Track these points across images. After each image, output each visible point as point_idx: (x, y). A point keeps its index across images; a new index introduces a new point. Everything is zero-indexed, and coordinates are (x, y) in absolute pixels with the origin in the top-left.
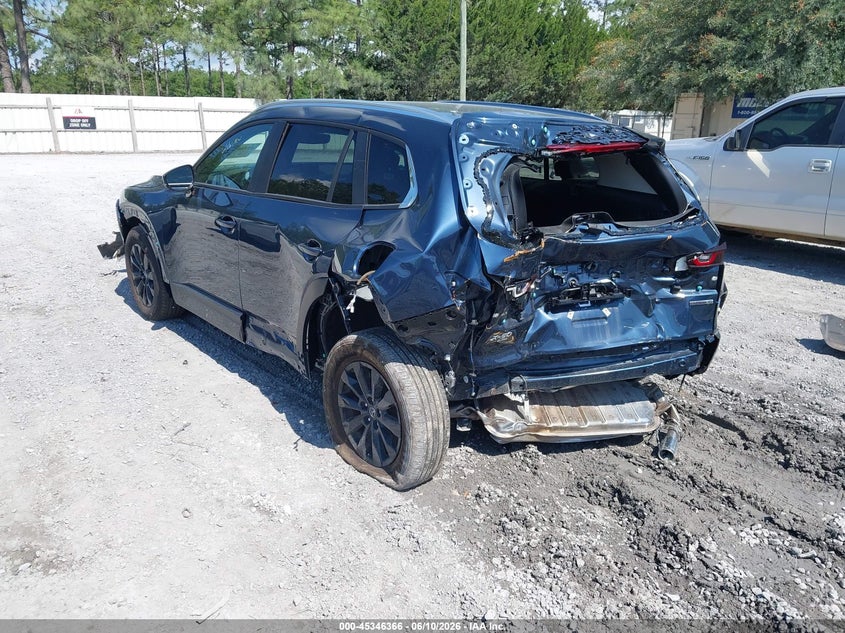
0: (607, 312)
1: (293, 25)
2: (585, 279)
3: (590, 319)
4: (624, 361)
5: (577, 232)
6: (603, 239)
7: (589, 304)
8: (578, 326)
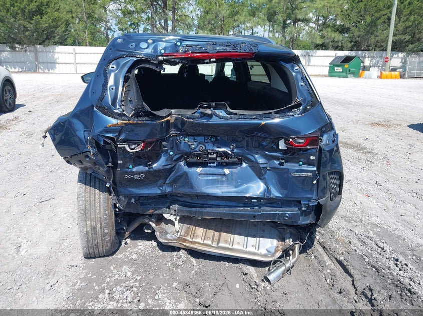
0: (227, 171)
1: (297, 11)
2: (210, 147)
3: (212, 174)
4: (244, 207)
5: (197, 115)
6: (215, 120)
7: (215, 165)
8: (205, 177)
